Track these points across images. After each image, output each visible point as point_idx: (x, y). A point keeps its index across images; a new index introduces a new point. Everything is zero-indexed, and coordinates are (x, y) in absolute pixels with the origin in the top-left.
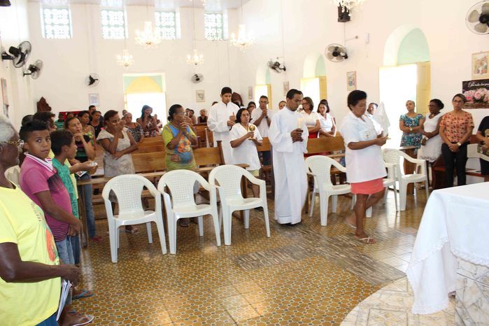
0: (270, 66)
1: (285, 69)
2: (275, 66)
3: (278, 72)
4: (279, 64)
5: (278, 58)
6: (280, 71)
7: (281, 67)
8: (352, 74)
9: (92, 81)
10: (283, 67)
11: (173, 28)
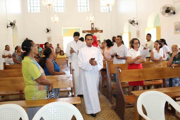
0: (129, 22)
1: (137, 24)
2: (132, 22)
3: (134, 25)
4: (134, 21)
5: (134, 18)
6: (135, 25)
7: (136, 22)
8: (178, 23)
9: (48, 31)
10: (136, 23)
11: (86, 7)
